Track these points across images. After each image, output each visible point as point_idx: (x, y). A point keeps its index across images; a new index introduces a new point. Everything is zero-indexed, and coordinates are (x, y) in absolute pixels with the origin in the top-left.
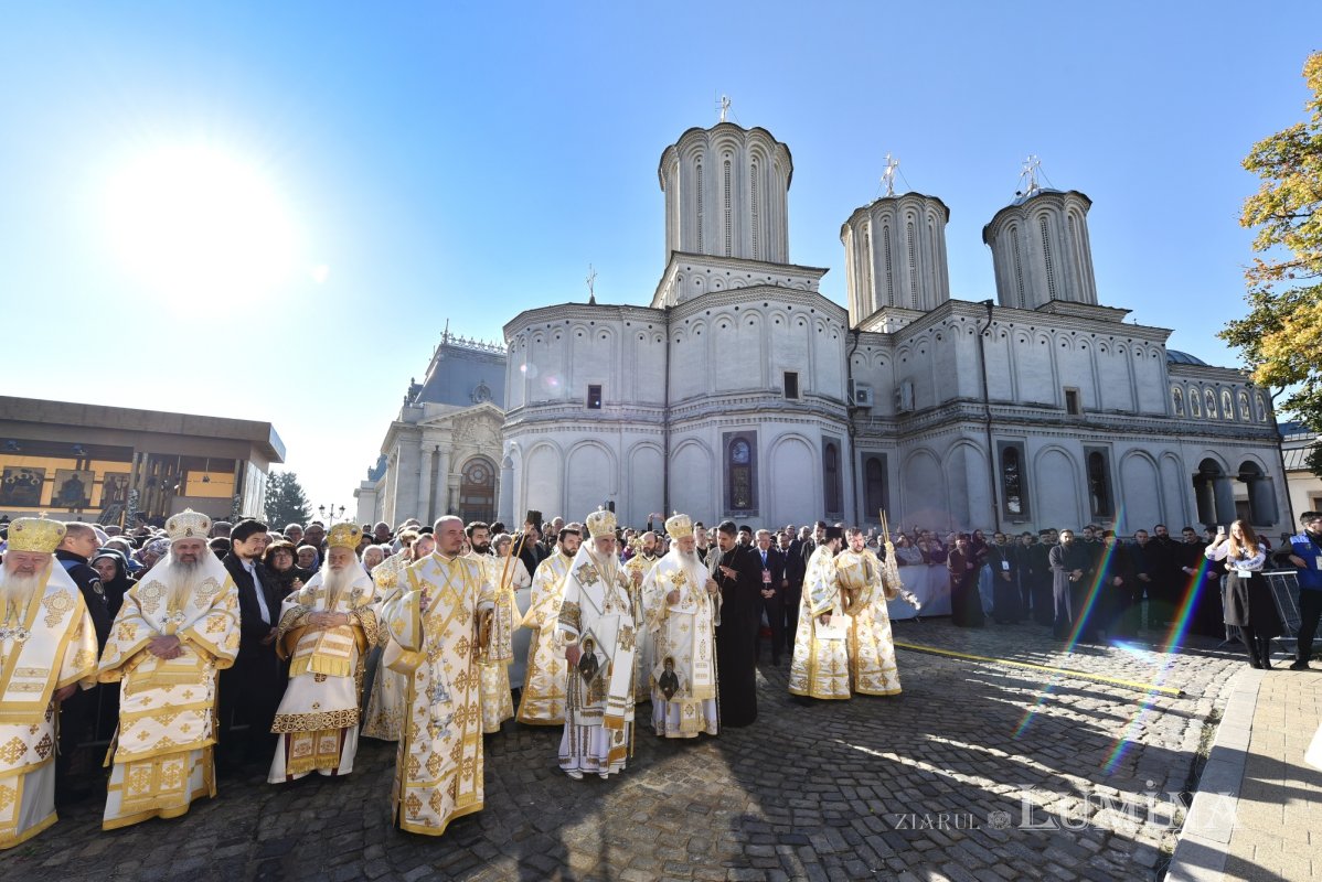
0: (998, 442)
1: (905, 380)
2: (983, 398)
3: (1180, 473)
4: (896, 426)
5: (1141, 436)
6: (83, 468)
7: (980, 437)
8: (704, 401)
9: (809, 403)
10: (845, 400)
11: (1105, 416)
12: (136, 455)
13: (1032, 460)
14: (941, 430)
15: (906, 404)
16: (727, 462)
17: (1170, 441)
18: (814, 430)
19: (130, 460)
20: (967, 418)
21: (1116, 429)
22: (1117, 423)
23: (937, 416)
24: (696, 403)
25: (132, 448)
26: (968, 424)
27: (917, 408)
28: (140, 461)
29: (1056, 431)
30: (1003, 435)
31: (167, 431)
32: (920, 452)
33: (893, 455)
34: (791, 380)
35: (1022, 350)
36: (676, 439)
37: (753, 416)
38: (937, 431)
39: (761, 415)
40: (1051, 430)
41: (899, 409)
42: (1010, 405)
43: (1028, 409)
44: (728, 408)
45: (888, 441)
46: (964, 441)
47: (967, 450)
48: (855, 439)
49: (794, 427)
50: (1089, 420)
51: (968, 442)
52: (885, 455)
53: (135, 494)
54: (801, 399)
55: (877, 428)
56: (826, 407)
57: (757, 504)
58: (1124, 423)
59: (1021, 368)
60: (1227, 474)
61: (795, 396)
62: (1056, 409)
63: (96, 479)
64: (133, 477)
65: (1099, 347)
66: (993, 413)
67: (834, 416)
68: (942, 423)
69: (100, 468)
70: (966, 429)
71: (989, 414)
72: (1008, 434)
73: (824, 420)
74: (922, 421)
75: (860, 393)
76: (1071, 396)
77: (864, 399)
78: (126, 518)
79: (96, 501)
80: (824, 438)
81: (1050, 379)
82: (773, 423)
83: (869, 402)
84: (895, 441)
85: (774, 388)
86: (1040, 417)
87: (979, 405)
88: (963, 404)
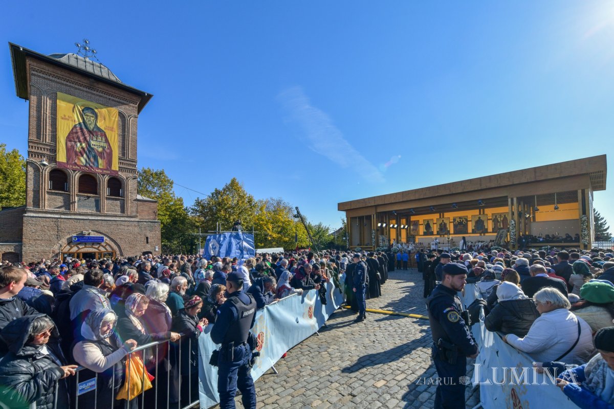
6: (482, 213)
12: (509, 200)
19: (507, 205)
25: (507, 197)
28: (512, 204)
31: (526, 181)
53: (513, 222)
63: (489, 218)
64: (510, 213)
69: (489, 212)
78: (510, 237)
79: (490, 230)
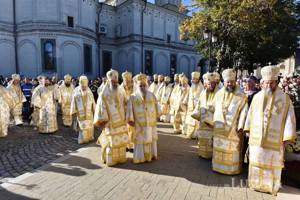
0: (145, 50)
1: (119, 25)
2: (141, 35)
3: (195, 63)
4: (115, 42)
5: (186, 51)
7: (139, 48)
8: (32, 24)
9: (78, 30)
10: (94, 30)
11: (177, 44)
13: (155, 57)
14: (128, 44)
15: (118, 34)
16: (43, 51)
17: (194, 53)
18: (80, 41)
20: (136, 41)
21: (179, 48)
22: (180, 47)
23: (127, 40)
24: (28, 24)
26: (136, 43)
27: (122, 36)
29: (163, 48)
30: (147, 48)
32: (122, 52)
33: (114, 52)
34: (70, 20)
35: (156, 19)
36: (20, 39)
37: (54, 33)
38: (127, 45)
39: (57, 33)
40: (162, 47)
41: (116, 36)
42: (150, 38)
43: (155, 40)
44: (42, 28)
45: (113, 47)
46: (134, 49)
47: (135, 52)
48: (100, 45)
49: (71, 39)
50: (173, 45)
51: (135, 49)
52: (111, 52)
54: (75, 28)
55: (108, 42)
56: (85, 32)
57: (56, 68)
58: (182, 47)
59: (155, 26)
60: (206, 64)
61: (72, 26)
62: (164, 41)
65: (178, 22)
66: (144, 40)
67: (89, 36)
68: (128, 42)
70: (135, 45)
71: (143, 41)
72: (149, 48)
73: (84, 37)
74: (123, 41)
75: (102, 28)
76: (169, 36)
77: (104, 31)
80: (84, 44)
81: (163, 31)
82: (63, 36)
83: (106, 32)
84: (115, 47)
85: (63, 22)
86: (159, 43)
87: (140, 37)
88: (135, 36)
